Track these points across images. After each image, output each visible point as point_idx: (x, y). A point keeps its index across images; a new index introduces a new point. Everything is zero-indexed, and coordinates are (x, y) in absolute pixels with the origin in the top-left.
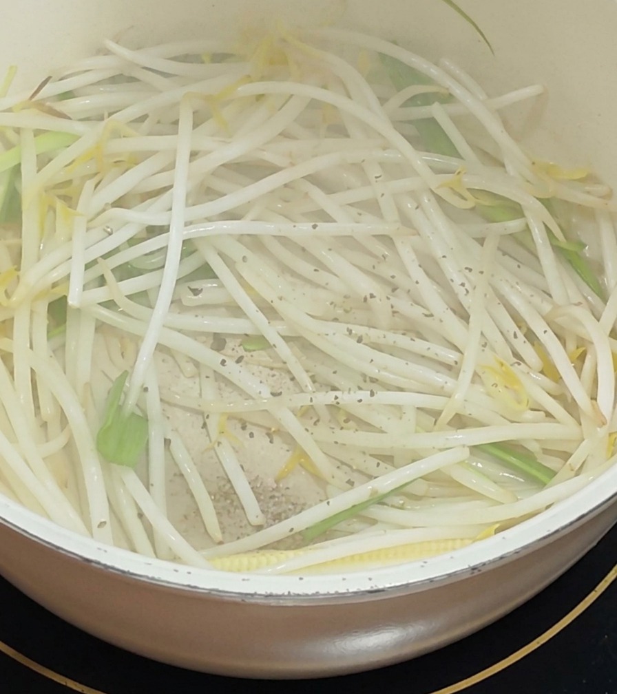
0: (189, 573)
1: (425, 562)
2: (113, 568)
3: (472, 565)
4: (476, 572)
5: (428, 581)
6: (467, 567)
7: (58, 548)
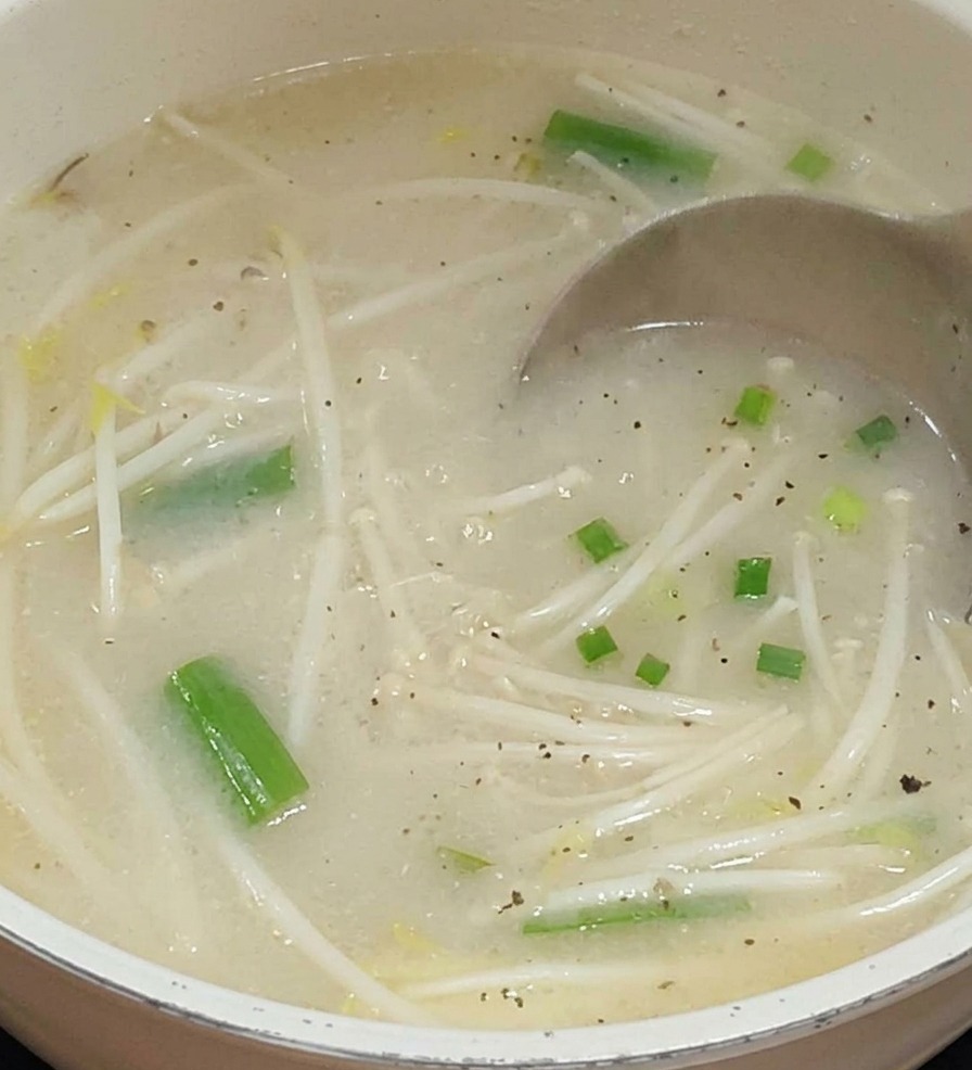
0: (329, 1025)
1: (737, 1008)
2: (198, 1016)
3: (817, 1013)
4: (824, 1027)
5: (742, 1041)
6: (808, 1016)
7: (102, 981)
